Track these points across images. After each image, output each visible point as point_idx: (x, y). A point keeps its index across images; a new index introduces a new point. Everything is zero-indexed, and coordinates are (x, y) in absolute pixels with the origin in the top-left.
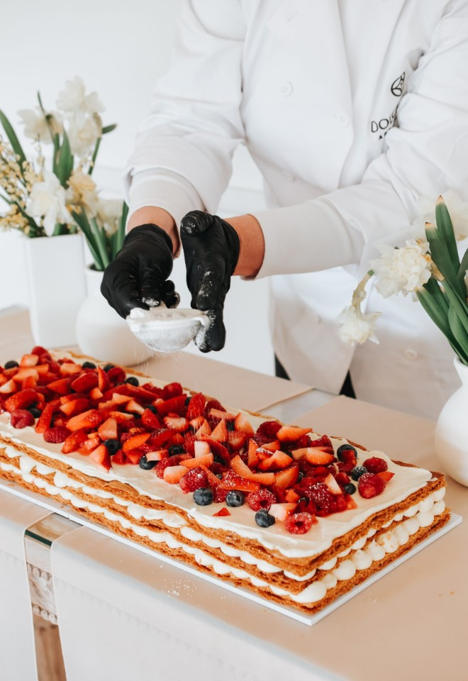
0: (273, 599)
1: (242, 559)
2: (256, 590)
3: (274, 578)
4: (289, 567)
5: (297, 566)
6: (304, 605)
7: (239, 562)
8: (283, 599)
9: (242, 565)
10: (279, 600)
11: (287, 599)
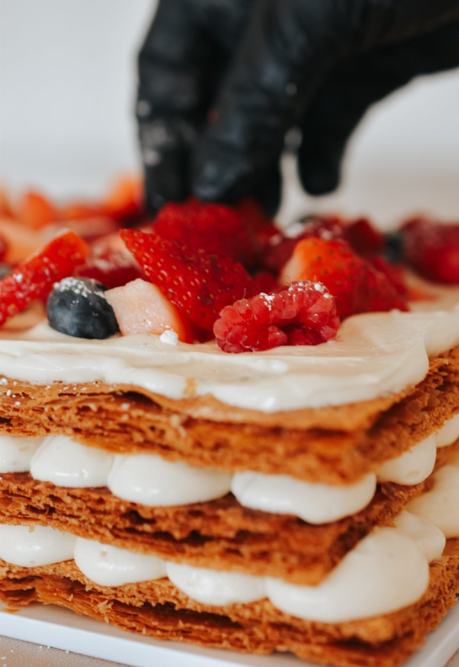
0: (186, 634)
1: (37, 474)
2: (102, 607)
3: (197, 523)
4: (280, 449)
5: (321, 433)
6: (348, 632)
7: (26, 487)
8: (238, 626)
9: (41, 501)
10: (214, 633)
11: (256, 622)
